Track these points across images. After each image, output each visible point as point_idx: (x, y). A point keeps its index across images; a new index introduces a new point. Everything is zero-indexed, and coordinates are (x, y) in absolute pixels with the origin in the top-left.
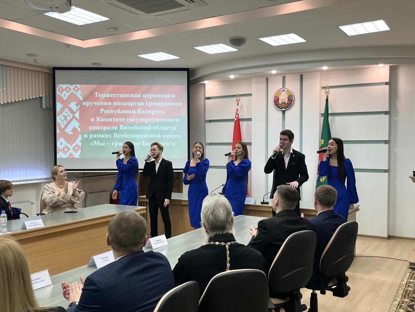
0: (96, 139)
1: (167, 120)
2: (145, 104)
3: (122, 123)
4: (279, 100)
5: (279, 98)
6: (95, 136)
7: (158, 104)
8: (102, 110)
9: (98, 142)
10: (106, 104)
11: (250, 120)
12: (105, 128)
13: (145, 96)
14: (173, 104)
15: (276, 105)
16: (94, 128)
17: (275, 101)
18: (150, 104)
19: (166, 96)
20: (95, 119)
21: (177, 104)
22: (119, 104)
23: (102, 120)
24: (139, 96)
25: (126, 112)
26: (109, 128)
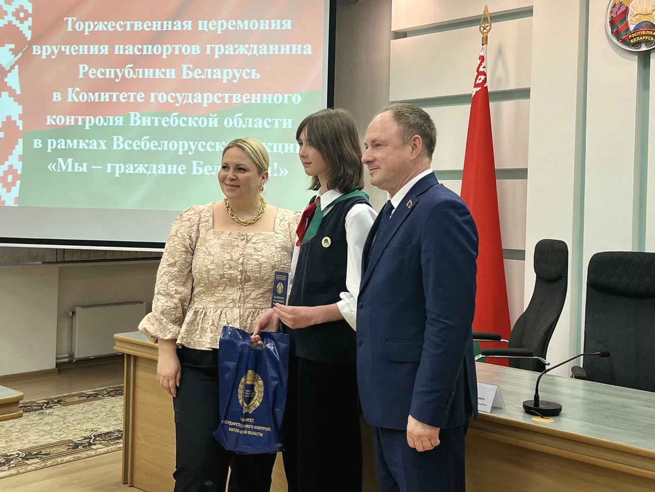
0: (66, 153)
1: (268, 98)
2: (203, 50)
3: (136, 106)
4: (629, 18)
5: (627, 10)
6: (62, 145)
7: (242, 50)
8: (83, 68)
9: (70, 160)
10: (94, 50)
11: (524, 93)
12: (90, 121)
13: (202, 25)
14: (285, 49)
15: (617, 34)
16: (61, 120)
17: (612, 23)
18: (219, 50)
19: (264, 25)
20: (65, 96)
21: (296, 49)
22: (130, 50)
23: (84, 97)
24: (188, 25)
25: (149, 73)
26: (99, 121)
